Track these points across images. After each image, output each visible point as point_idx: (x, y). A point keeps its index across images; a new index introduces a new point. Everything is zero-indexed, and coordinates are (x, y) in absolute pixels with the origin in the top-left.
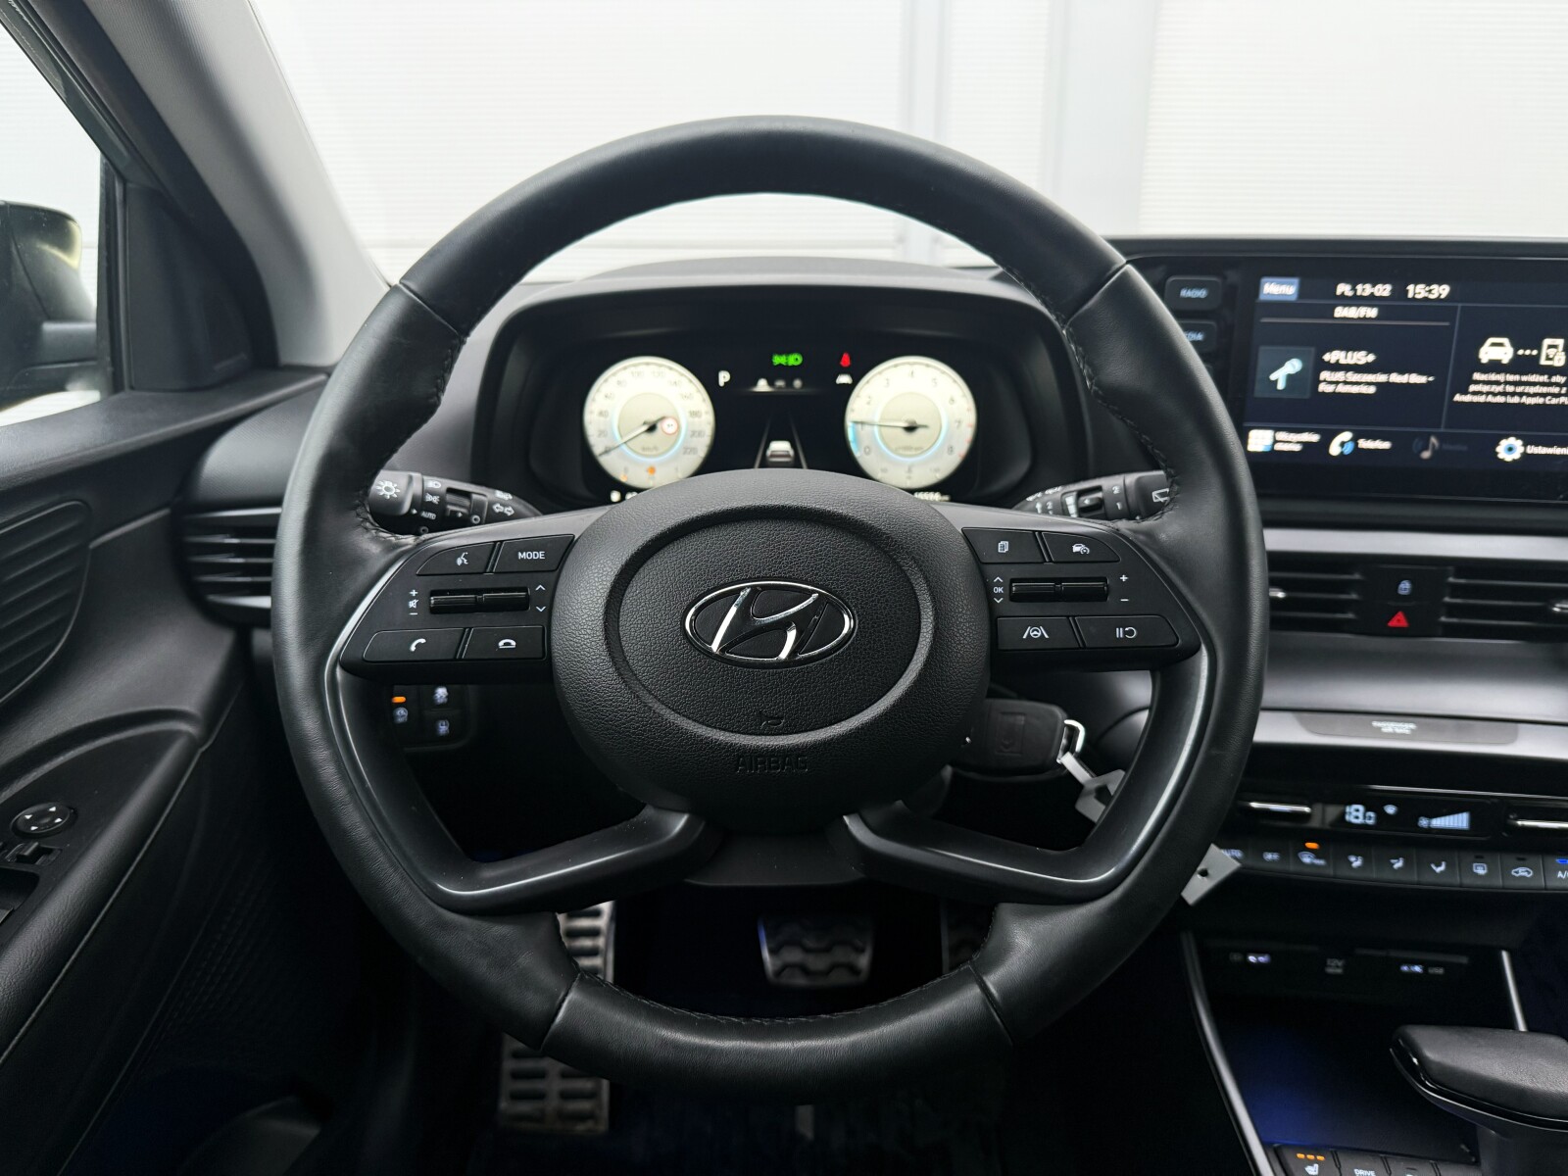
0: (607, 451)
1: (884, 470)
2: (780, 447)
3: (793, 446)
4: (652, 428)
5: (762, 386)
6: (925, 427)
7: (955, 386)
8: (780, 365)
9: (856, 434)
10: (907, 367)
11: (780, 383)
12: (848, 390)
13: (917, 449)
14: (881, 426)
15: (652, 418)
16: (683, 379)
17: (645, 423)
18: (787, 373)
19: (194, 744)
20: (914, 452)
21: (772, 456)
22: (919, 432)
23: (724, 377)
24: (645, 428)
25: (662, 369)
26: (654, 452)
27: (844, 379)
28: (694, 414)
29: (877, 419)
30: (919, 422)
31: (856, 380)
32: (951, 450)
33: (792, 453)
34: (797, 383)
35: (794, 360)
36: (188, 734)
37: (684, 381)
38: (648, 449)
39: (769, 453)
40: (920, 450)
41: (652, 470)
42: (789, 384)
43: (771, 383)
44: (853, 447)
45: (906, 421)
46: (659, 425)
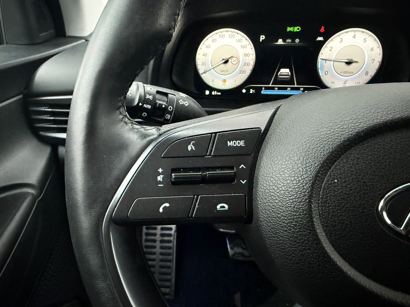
0: (205, 73)
1: (332, 83)
2: (285, 71)
3: (291, 71)
4: (226, 62)
5: (280, 42)
6: (357, 62)
7: (375, 42)
8: (290, 31)
9: (322, 66)
10: (353, 32)
11: (289, 41)
12: (322, 44)
13: (350, 73)
14: (334, 61)
15: (226, 57)
16: (243, 38)
17: (223, 60)
18: (293, 35)
19: (35, 198)
20: (348, 75)
21: (280, 75)
22: (353, 65)
23: (262, 38)
24: (224, 61)
25: (234, 33)
26: (227, 73)
27: (320, 39)
28: (247, 55)
29: (333, 58)
30: (354, 60)
31: (326, 39)
32: (367, 73)
33: (290, 74)
34: (297, 41)
35: (296, 29)
36: (32, 194)
37: (244, 39)
38: (223, 71)
39: (279, 74)
40: (352, 73)
41: (225, 81)
42: (293, 41)
43: (284, 41)
44: (320, 71)
45: (347, 60)
46: (230, 60)
